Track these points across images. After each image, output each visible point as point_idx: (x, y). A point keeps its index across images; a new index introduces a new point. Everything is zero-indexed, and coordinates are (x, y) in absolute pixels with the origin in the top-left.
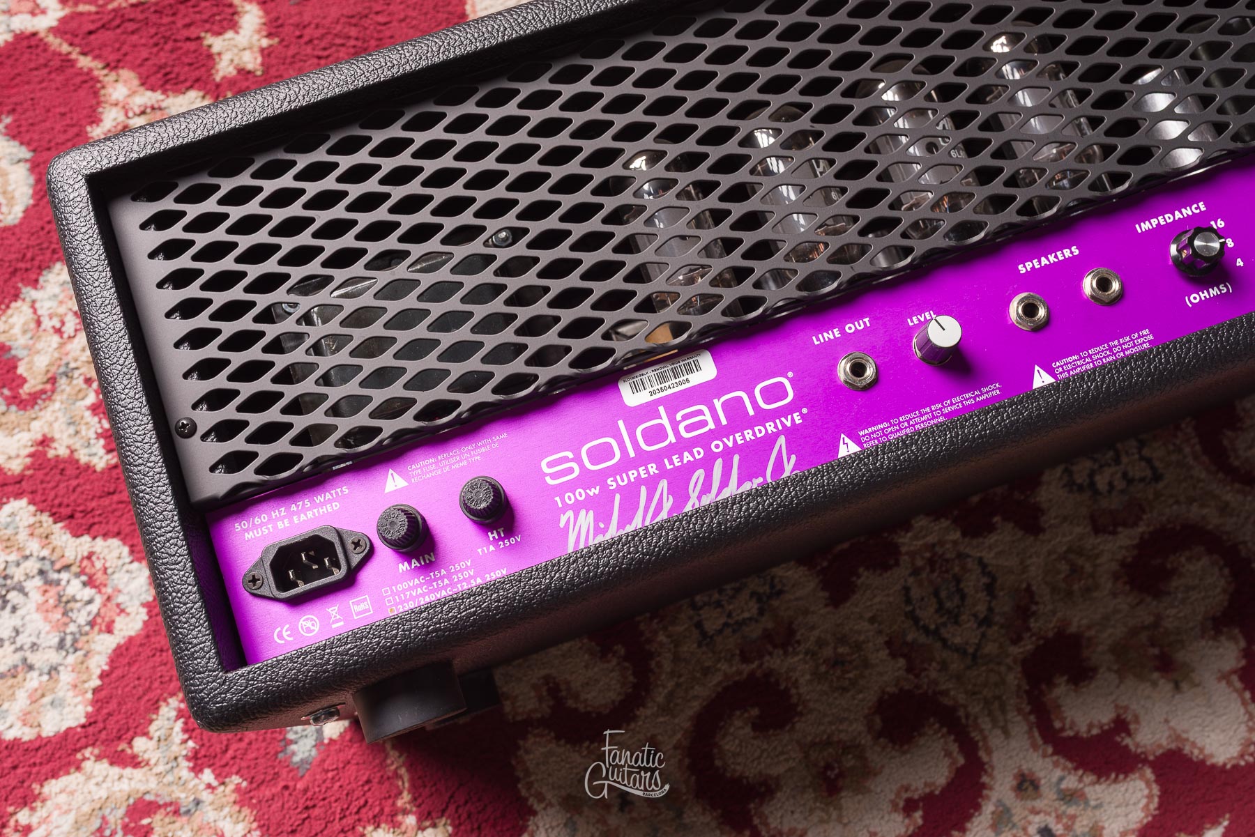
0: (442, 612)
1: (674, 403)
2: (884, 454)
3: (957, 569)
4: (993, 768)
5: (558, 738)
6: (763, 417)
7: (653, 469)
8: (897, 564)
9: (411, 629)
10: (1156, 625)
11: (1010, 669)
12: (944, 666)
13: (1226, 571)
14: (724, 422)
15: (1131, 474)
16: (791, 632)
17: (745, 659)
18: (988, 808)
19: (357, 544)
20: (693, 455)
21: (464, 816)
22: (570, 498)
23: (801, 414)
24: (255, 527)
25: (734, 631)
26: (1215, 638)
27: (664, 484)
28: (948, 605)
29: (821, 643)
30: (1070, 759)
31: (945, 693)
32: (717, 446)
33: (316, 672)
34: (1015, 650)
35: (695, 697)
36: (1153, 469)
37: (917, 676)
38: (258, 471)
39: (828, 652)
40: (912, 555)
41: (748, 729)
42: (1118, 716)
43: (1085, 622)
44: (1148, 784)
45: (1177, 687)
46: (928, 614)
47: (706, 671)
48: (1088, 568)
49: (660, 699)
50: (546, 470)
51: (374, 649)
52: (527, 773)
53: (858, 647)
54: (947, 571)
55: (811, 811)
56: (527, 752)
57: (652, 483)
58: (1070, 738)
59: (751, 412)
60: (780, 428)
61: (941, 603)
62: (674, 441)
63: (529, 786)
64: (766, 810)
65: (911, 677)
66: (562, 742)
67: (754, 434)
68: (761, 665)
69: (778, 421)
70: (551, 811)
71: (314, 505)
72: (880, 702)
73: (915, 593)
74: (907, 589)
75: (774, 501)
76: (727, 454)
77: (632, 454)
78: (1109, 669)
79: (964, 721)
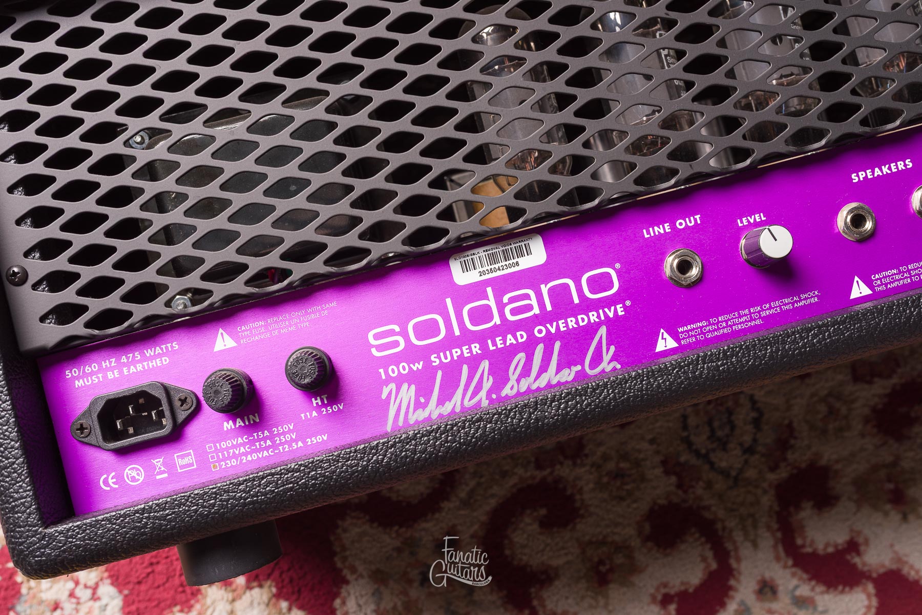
0: (259, 486)
1: (502, 285)
2: (704, 364)
3: (730, 404)
4: (740, 573)
5: (372, 521)
6: (587, 306)
7: (476, 348)
9: (229, 500)
10: (895, 464)
11: (765, 492)
12: (709, 485)
14: (549, 308)
16: (581, 447)
17: (539, 466)
18: (732, 606)
19: (183, 401)
20: (516, 339)
21: (287, 580)
22: (393, 371)
23: (625, 307)
24: (85, 375)
27: (485, 365)
28: (720, 433)
29: (606, 458)
30: (806, 571)
31: (708, 508)
32: (540, 331)
33: (134, 534)
34: (771, 477)
35: (493, 496)
37: (685, 492)
38: (88, 325)
39: (611, 466)
41: (536, 527)
42: (852, 539)
43: (834, 457)
44: (869, 596)
45: (905, 518)
46: (701, 440)
47: (504, 474)
48: (844, 410)
49: (463, 495)
50: (372, 341)
51: (192, 517)
52: (344, 549)
53: (637, 463)
54: (722, 405)
55: (583, 598)
56: (345, 531)
57: (474, 362)
58: (808, 554)
59: (576, 301)
60: (603, 318)
61: (713, 431)
62: (498, 322)
63: (344, 559)
64: (545, 594)
65: (680, 492)
66: (375, 525)
67: (577, 323)
68: (552, 473)
69: (601, 311)
70: (362, 581)
71: (145, 359)
72: (651, 511)
73: (692, 421)
74: (685, 417)
75: (593, 401)
76: (549, 340)
77: (457, 332)
78: (850, 499)
79: (720, 533)
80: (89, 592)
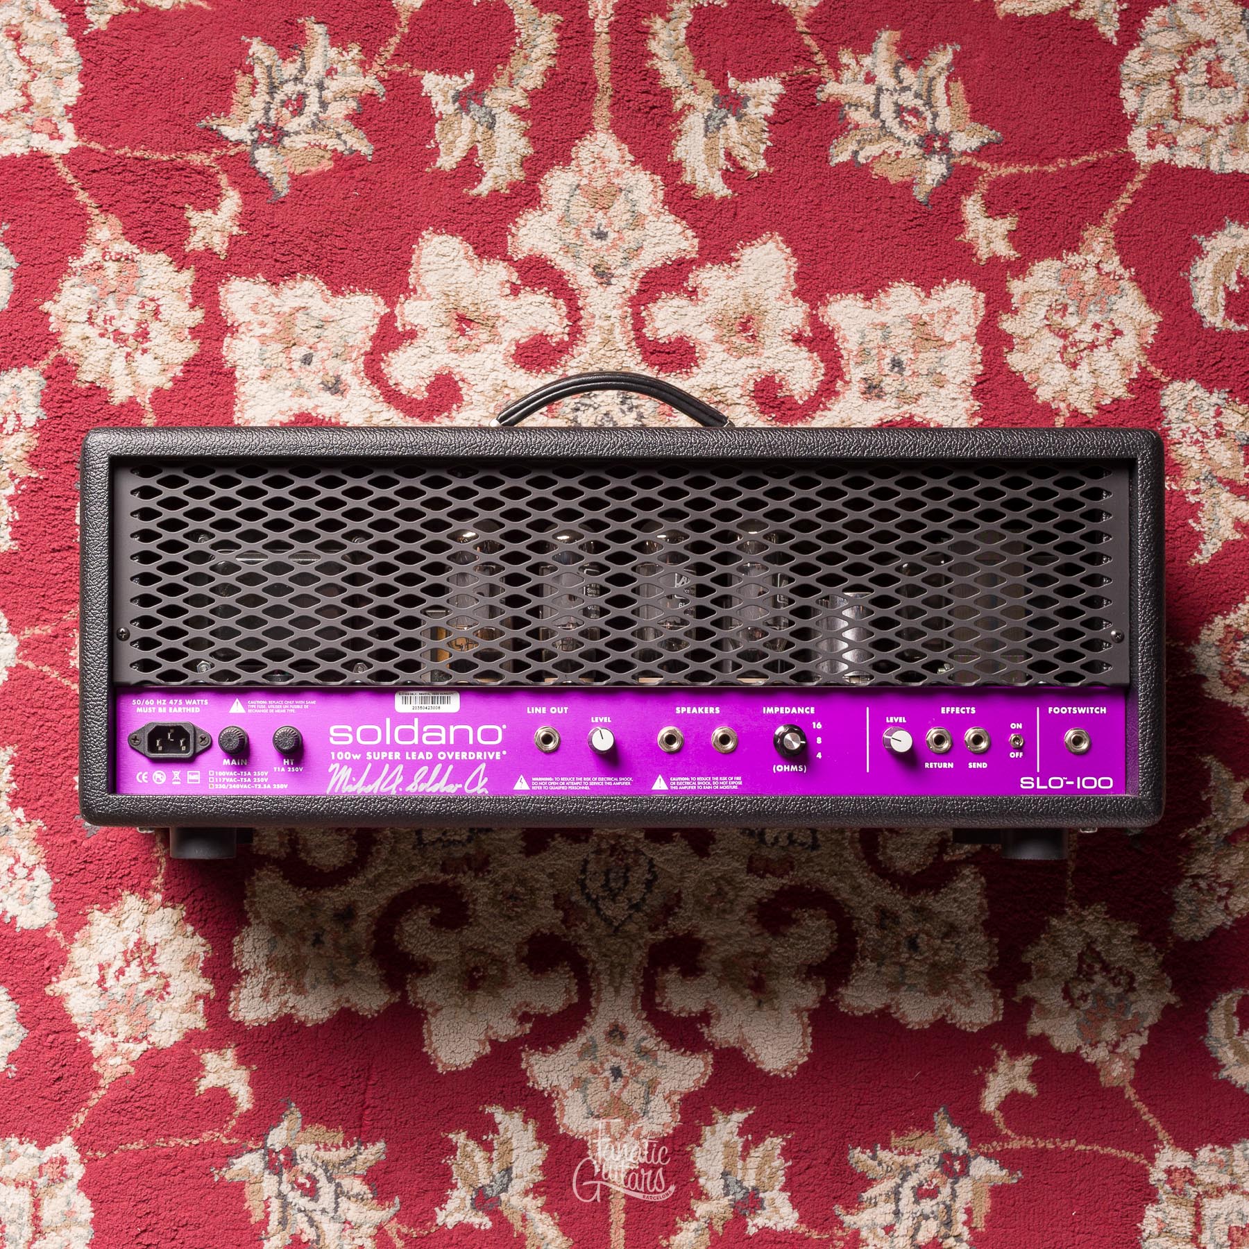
0: (241, 804)
1: (426, 719)
3: (630, 861)
4: (597, 1013)
5: (285, 877)
6: (477, 747)
7: (397, 755)
8: (586, 841)
9: (222, 807)
10: (764, 955)
11: (640, 947)
13: (836, 935)
15: (795, 837)
16: (486, 862)
17: (444, 870)
18: (582, 1040)
19: (203, 739)
20: (425, 756)
21: (198, 908)
22: (340, 756)
23: (502, 755)
24: (145, 706)
25: (444, 846)
26: (803, 981)
27: (400, 768)
28: (613, 885)
29: (505, 878)
30: (656, 1028)
31: (584, 948)
32: (442, 756)
34: (649, 935)
35: (396, 884)
36: (815, 839)
37: (568, 928)
38: (159, 676)
39: (508, 886)
40: (601, 838)
41: (427, 921)
42: (706, 1010)
43: (711, 933)
44: (706, 1064)
46: (594, 886)
47: (411, 868)
48: (731, 895)
49: (370, 876)
50: (332, 733)
51: (197, 811)
52: (254, 895)
53: (532, 891)
54: (622, 860)
55: (451, 995)
56: (259, 879)
57: (393, 764)
58: (663, 1012)
59: (471, 742)
60: (485, 758)
61: (607, 881)
62: (417, 743)
63: (252, 904)
64: (419, 983)
65: (563, 927)
66: (287, 882)
67: (467, 756)
68: (453, 879)
69: (485, 753)
70: (261, 927)
71: (184, 705)
72: (533, 936)
73: (591, 867)
74: (586, 862)
75: (457, 807)
76: (446, 763)
77: (388, 742)
78: (714, 975)
79: (589, 972)
80: (26, 871)
